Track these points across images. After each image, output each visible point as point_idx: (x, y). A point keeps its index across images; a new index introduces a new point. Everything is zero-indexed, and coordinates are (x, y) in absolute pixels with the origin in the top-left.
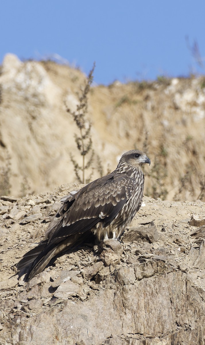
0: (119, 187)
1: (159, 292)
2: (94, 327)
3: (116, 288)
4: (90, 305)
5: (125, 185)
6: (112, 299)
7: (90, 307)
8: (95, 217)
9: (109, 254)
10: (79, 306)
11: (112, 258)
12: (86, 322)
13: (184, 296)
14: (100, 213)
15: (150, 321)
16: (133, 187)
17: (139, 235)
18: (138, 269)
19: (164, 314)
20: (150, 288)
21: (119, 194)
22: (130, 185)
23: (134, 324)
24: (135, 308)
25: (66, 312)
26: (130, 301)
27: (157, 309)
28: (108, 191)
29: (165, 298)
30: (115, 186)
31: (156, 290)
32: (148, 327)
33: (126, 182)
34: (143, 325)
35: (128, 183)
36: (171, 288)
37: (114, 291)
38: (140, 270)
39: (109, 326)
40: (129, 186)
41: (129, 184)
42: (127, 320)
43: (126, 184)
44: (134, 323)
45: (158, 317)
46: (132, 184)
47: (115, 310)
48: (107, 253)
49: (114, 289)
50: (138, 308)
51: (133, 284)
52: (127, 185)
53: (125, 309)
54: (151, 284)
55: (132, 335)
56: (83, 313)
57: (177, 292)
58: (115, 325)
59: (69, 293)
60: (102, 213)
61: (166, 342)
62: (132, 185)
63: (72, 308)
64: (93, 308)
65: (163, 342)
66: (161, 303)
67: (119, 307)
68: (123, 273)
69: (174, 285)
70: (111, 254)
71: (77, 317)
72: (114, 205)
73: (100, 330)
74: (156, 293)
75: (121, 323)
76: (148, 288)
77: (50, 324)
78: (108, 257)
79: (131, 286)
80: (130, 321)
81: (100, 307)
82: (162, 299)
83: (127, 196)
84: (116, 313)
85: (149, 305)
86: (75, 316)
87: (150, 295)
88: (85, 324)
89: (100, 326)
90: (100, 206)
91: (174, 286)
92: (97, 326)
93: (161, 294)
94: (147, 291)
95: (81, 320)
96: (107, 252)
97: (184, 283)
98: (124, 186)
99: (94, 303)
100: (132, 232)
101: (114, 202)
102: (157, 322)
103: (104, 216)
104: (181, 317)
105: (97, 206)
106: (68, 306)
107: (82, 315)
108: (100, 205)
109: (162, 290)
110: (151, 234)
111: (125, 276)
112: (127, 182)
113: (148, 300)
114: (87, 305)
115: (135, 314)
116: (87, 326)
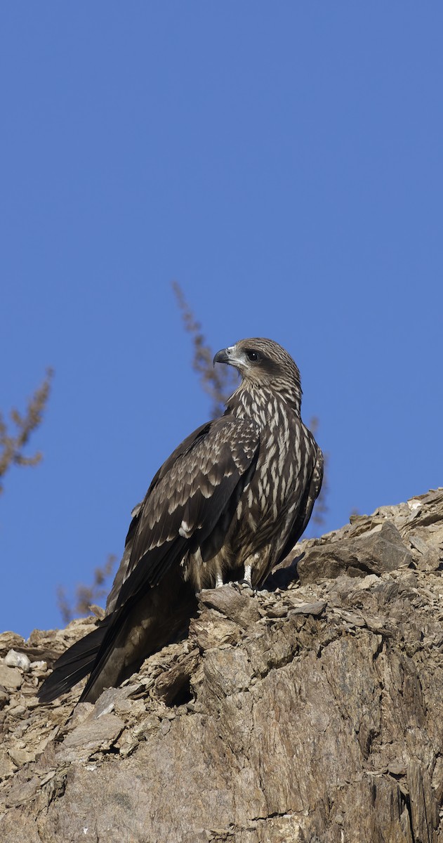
0: (216, 446)
1: (306, 697)
2: (153, 819)
3: (203, 707)
4: (136, 766)
5: (231, 438)
6: (198, 740)
7: (135, 770)
8: (171, 539)
9: (207, 626)
10: (108, 772)
11: (215, 634)
12: (128, 811)
13: (388, 695)
14: (180, 526)
15: (294, 778)
16: (251, 439)
17: (334, 561)
18: (254, 648)
19: (324, 751)
20: (285, 691)
21: (216, 464)
22: (242, 435)
23: (262, 794)
24: (257, 749)
25: (74, 795)
26: (244, 734)
27: (307, 742)
28: (193, 465)
29: (324, 708)
30: (208, 448)
31: (300, 693)
32: (293, 794)
33: (232, 429)
34: (281, 790)
35: (238, 431)
36: (337, 680)
37: (201, 716)
38: (259, 652)
39: (195, 809)
40: (240, 438)
41: (240, 433)
42: (245, 786)
43: (232, 434)
44: (260, 789)
45: (312, 761)
46: (248, 431)
47: (210, 766)
48: (200, 623)
49: (201, 712)
50: (265, 748)
51: (247, 690)
52: (235, 436)
53: (237, 757)
54: (287, 681)
55: (262, 821)
56: (120, 790)
57: (359, 687)
58: (213, 802)
59: (90, 745)
60: (184, 524)
61: (302, 821)
62: (250, 433)
63: (88, 781)
64: (144, 772)
65: (295, 823)
66: (315, 725)
67: (217, 756)
68: (216, 667)
69: (348, 672)
70: (212, 625)
71: (104, 804)
72: (208, 496)
73: (169, 824)
74: (302, 700)
75: (228, 797)
76: (281, 693)
77: (29, 835)
78: (205, 633)
79: (240, 696)
80: (251, 788)
81: (165, 765)
82: (317, 714)
83: (238, 465)
84: (213, 773)
85: (288, 736)
86: (99, 802)
87: (289, 709)
88: (125, 816)
89: (168, 815)
90: (177, 508)
91: (348, 675)
92: (158, 815)
93: (313, 702)
94: (280, 701)
95: (113, 810)
96: (201, 621)
97: (385, 661)
98: (227, 441)
99: (146, 758)
100: (318, 558)
101: (205, 487)
102: (311, 776)
103: (190, 529)
104: (388, 751)
105: (172, 510)
106: (79, 778)
107: (116, 796)
108: (179, 505)
109: (313, 691)
110: (369, 554)
111: (222, 673)
112: (236, 429)
113: (287, 723)
114: (129, 767)
115: (260, 765)
116: (130, 820)
